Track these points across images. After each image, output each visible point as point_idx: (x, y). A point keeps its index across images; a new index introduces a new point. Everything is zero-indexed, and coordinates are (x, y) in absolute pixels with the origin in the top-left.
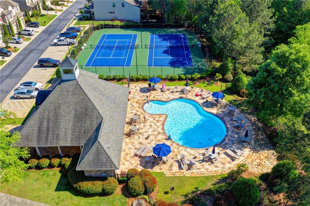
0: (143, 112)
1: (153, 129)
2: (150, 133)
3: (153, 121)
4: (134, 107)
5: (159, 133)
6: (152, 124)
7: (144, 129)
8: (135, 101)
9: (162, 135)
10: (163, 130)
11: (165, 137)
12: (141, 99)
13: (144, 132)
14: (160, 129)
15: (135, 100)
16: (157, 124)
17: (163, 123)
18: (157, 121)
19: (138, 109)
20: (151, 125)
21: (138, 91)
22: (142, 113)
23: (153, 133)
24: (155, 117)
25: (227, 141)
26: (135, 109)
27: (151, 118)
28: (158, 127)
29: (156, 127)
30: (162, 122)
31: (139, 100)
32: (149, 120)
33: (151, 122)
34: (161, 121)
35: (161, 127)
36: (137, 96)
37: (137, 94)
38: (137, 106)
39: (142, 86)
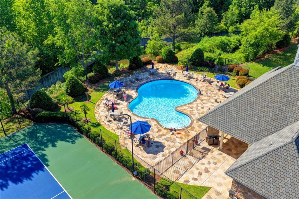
0: (195, 122)
1: (204, 105)
2: (210, 104)
3: (196, 110)
5: (202, 100)
6: (199, 108)
8: (188, 139)
9: (202, 98)
10: (197, 100)
11: (201, 96)
12: (177, 137)
14: (199, 101)
15: (186, 141)
16: (195, 106)
18: (191, 108)
19: (197, 127)
20: (202, 108)
21: (166, 151)
22: (197, 121)
23: (207, 102)
24: (189, 111)
27: (193, 113)
28: (197, 104)
30: (189, 105)
31: (181, 138)
32: (198, 113)
33: (198, 110)
34: (188, 107)
35: (195, 103)
36: (176, 146)
37: (173, 147)
38: (193, 131)
39: (146, 158)
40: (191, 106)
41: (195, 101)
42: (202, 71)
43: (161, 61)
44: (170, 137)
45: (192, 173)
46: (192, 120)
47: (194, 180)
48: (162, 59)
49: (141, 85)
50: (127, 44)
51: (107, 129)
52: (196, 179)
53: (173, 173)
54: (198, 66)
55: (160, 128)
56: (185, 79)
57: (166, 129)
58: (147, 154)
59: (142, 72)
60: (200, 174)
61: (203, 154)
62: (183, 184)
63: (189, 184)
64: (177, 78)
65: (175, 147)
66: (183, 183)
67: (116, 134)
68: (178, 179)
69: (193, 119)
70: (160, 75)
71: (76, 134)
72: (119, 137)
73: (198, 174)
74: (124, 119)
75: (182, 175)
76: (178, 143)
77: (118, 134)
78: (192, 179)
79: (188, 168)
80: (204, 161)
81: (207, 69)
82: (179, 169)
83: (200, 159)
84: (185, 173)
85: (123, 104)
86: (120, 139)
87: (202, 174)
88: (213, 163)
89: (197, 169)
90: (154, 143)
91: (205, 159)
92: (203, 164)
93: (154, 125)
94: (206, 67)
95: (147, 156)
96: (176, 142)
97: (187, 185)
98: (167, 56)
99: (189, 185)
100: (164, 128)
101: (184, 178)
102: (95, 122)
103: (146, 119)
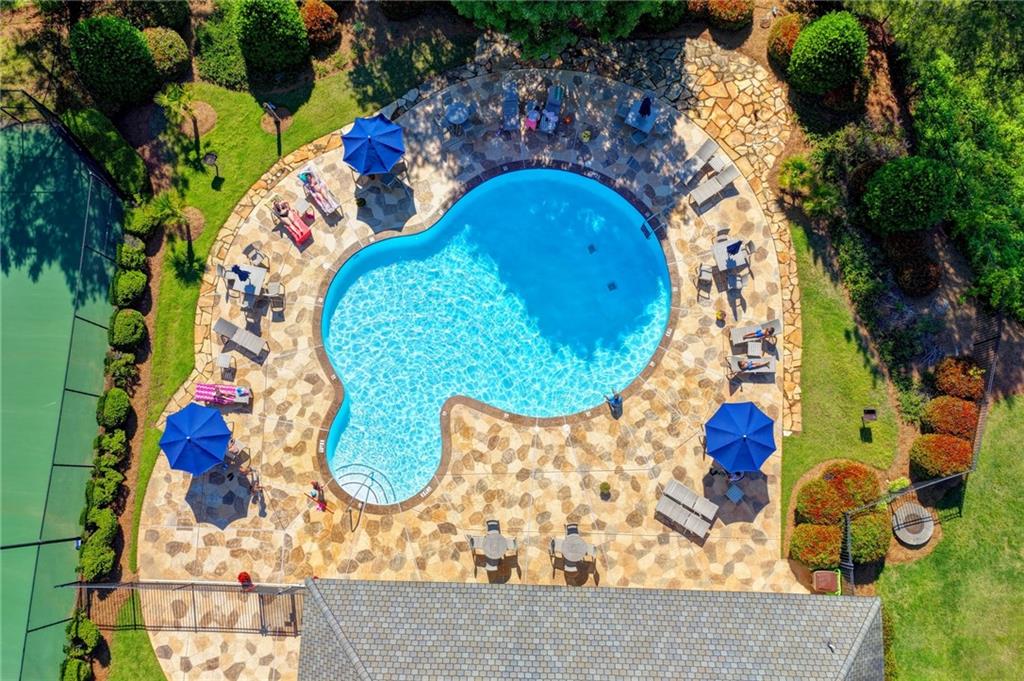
0: (421, 507)
2: (573, 481)
3: (495, 466)
4: (377, 553)
5: (575, 440)
6: (515, 467)
7: (544, 506)
8: (322, 547)
9: (589, 429)
10: (560, 424)
11: (601, 419)
12: (307, 516)
13: (566, 507)
15: (311, 546)
16: (515, 444)
17: (506, 420)
18: (491, 446)
19: (396, 531)
20: (523, 475)
21: (230, 532)
22: (428, 511)
23: (576, 465)
24: (467, 452)
25: (635, 186)
26: (392, 545)
27: (465, 471)
28: (536, 444)
29: (532, 451)
30: (506, 424)
31: (311, 528)
32: (480, 481)
33: (498, 471)
34: (496, 429)
35: (536, 430)
36: (269, 539)
37: (257, 537)
38: (370, 535)
39: (170, 509)
40: (507, 430)
41: (552, 422)
44: (293, 499)
45: (202, 645)
46: (424, 495)
47: (181, 664)
51: (198, 311)
52: (186, 666)
53: (167, 605)
55: (311, 444)
57: (320, 458)
58: (183, 497)
60: (212, 665)
61: (287, 624)
62: (152, 650)
63: (162, 662)
65: (264, 539)
66: (155, 648)
67: (197, 357)
68: (157, 629)
69: (431, 492)
70: (658, 155)
72: (195, 373)
73: (208, 661)
74: (274, 313)
75: (178, 627)
76: (287, 535)
77: (200, 361)
78: (182, 658)
79: (213, 624)
80: (266, 644)
82: (191, 609)
83: (263, 631)
84: (189, 629)
85: (343, 235)
86: (186, 385)
87: (216, 667)
88: (272, 669)
89: (221, 647)
90: (235, 479)
91: (274, 640)
92: (252, 649)
93: (314, 414)
94: (879, 266)
95: (176, 501)
96: (284, 528)
97: (157, 660)
99: (159, 667)
100: (318, 453)
101: (171, 639)
102: (199, 253)
103: (321, 373)
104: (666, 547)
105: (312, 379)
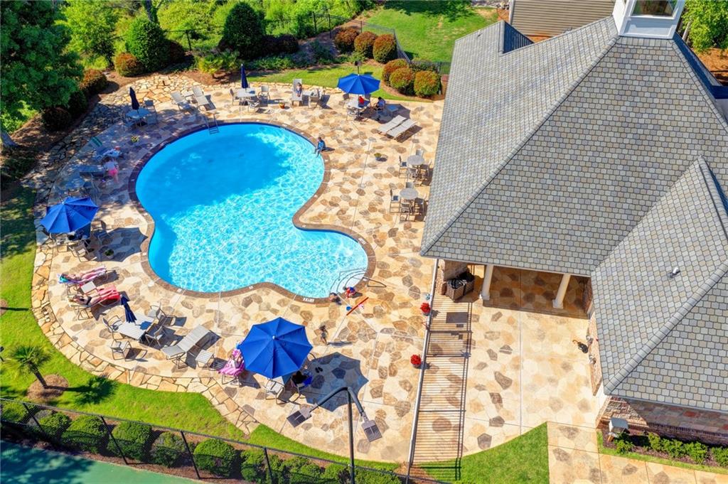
0: (373, 245)
1: (358, 181)
2: (370, 172)
3: (351, 204)
4: (406, 273)
5: (343, 168)
6: (354, 196)
7: (385, 186)
8: (396, 308)
9: (337, 162)
10: (330, 173)
11: (332, 156)
12: (367, 316)
13: (387, 176)
14: (337, 176)
15: (395, 316)
16: (338, 194)
17: (319, 196)
18: (336, 205)
19: (390, 261)
20: (361, 192)
21: (371, 375)
22: (377, 242)
23: (360, 169)
24: (337, 218)
25: (182, 129)
26: (401, 264)
27: (351, 219)
28: (340, 185)
29: (344, 186)
30: (322, 197)
31: (378, 314)
32: (360, 213)
33: (356, 204)
34: (324, 202)
35: (330, 184)
36: (383, 344)
37: (380, 354)
38: (390, 276)
39: (339, 427)
40: (327, 196)
41: (327, 176)
42: (275, 70)
43: (139, 70)
44: (350, 324)
45: (478, 407)
46: (364, 243)
47: (497, 426)
48: (139, 63)
49: (135, 175)
50: (32, 56)
51: (144, 387)
52: (498, 422)
53: (436, 436)
54: (256, 57)
55: (303, 307)
56: (248, 114)
57: (319, 302)
58: (329, 413)
59: (103, 127)
60: (497, 399)
61: (461, 337)
62: (482, 452)
63: (494, 444)
64: (223, 116)
65: (382, 349)
66: (479, 450)
67: (190, 390)
68: (460, 447)
69: (363, 238)
70: (168, 119)
71: (56, 464)
72: (206, 394)
73: (493, 402)
74: (175, 324)
75: (460, 427)
76: (382, 331)
77: (196, 388)
78: (490, 425)
79: (458, 396)
80: (478, 355)
81: (286, 61)
82: (442, 414)
83: (467, 356)
84: (462, 417)
85: (130, 271)
86: (215, 402)
87: (499, 395)
88: (501, 351)
89: (480, 390)
90: (322, 367)
91: (474, 348)
92: (482, 366)
93: (279, 303)
94: (277, 54)
95: (333, 419)
96: (375, 333)
97: (493, 449)
98: (152, 48)
99: (499, 447)
100: (314, 303)
101: (471, 434)
102: (84, 382)
103: (243, 296)
104: (420, 141)
105: (247, 302)
